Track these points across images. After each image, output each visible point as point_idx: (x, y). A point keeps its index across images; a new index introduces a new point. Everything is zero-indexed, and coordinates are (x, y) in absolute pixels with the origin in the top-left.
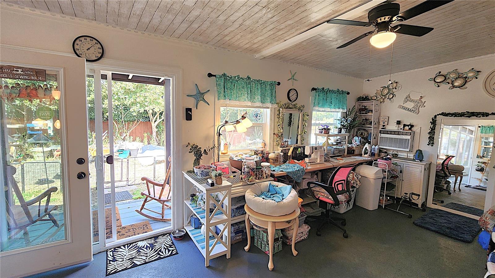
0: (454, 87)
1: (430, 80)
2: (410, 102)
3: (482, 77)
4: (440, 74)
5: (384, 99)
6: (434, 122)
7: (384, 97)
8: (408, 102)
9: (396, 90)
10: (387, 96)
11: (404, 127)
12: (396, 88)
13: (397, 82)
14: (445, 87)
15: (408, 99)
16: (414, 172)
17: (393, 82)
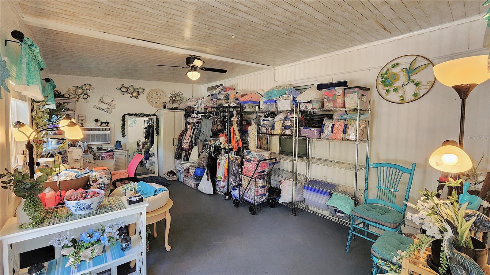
0: (133, 96)
1: (118, 88)
2: (104, 104)
3: (146, 92)
4: (124, 86)
5: (78, 98)
6: (123, 120)
7: (77, 97)
8: (102, 104)
9: (90, 92)
10: (82, 96)
11: (101, 124)
12: (89, 90)
13: (90, 85)
14: (127, 95)
15: (101, 101)
16: (120, 158)
17: (86, 84)
